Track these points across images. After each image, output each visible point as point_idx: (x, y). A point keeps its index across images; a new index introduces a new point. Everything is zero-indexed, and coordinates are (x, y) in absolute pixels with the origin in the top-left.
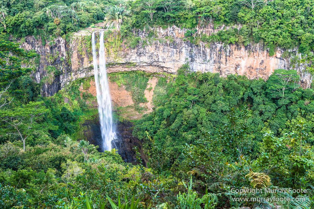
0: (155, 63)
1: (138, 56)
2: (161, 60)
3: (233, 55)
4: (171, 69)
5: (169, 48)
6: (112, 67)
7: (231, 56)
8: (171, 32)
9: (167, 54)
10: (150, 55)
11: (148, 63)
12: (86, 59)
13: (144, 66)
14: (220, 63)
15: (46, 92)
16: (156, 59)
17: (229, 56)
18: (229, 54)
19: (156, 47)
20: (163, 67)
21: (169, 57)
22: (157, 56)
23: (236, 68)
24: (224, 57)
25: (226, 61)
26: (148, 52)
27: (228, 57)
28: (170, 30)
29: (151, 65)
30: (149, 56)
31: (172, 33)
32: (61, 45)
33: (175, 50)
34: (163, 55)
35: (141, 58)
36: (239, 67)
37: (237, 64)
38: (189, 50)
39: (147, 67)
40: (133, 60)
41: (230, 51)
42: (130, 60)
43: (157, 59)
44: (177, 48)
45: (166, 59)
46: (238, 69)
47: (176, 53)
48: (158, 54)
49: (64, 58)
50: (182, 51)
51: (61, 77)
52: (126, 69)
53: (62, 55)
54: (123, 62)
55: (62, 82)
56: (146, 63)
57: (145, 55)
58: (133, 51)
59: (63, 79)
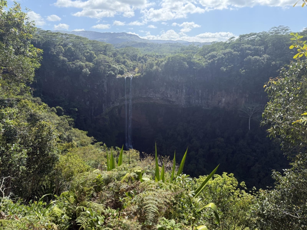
0: (165, 98)
1: (154, 93)
2: (169, 96)
3: (217, 95)
5: (175, 89)
6: (137, 100)
9: (173, 93)
12: (120, 94)
13: (158, 99)
14: (208, 99)
15: (93, 114)
16: (166, 96)
18: (214, 94)
20: (170, 101)
21: (174, 95)
23: (219, 103)
24: (211, 95)
25: (212, 98)
26: (161, 90)
27: (213, 96)
29: (162, 99)
30: (162, 94)
31: (177, 79)
32: (104, 84)
33: (178, 90)
34: (170, 93)
35: (156, 95)
37: (219, 100)
38: (188, 90)
39: (160, 100)
40: (151, 96)
42: (149, 95)
44: (180, 89)
46: (220, 104)
48: (167, 93)
49: (106, 92)
50: (183, 91)
51: (103, 105)
52: (146, 101)
53: (105, 91)
54: (145, 97)
55: (104, 108)
56: (160, 98)
57: (159, 93)
58: (151, 90)
59: (104, 106)
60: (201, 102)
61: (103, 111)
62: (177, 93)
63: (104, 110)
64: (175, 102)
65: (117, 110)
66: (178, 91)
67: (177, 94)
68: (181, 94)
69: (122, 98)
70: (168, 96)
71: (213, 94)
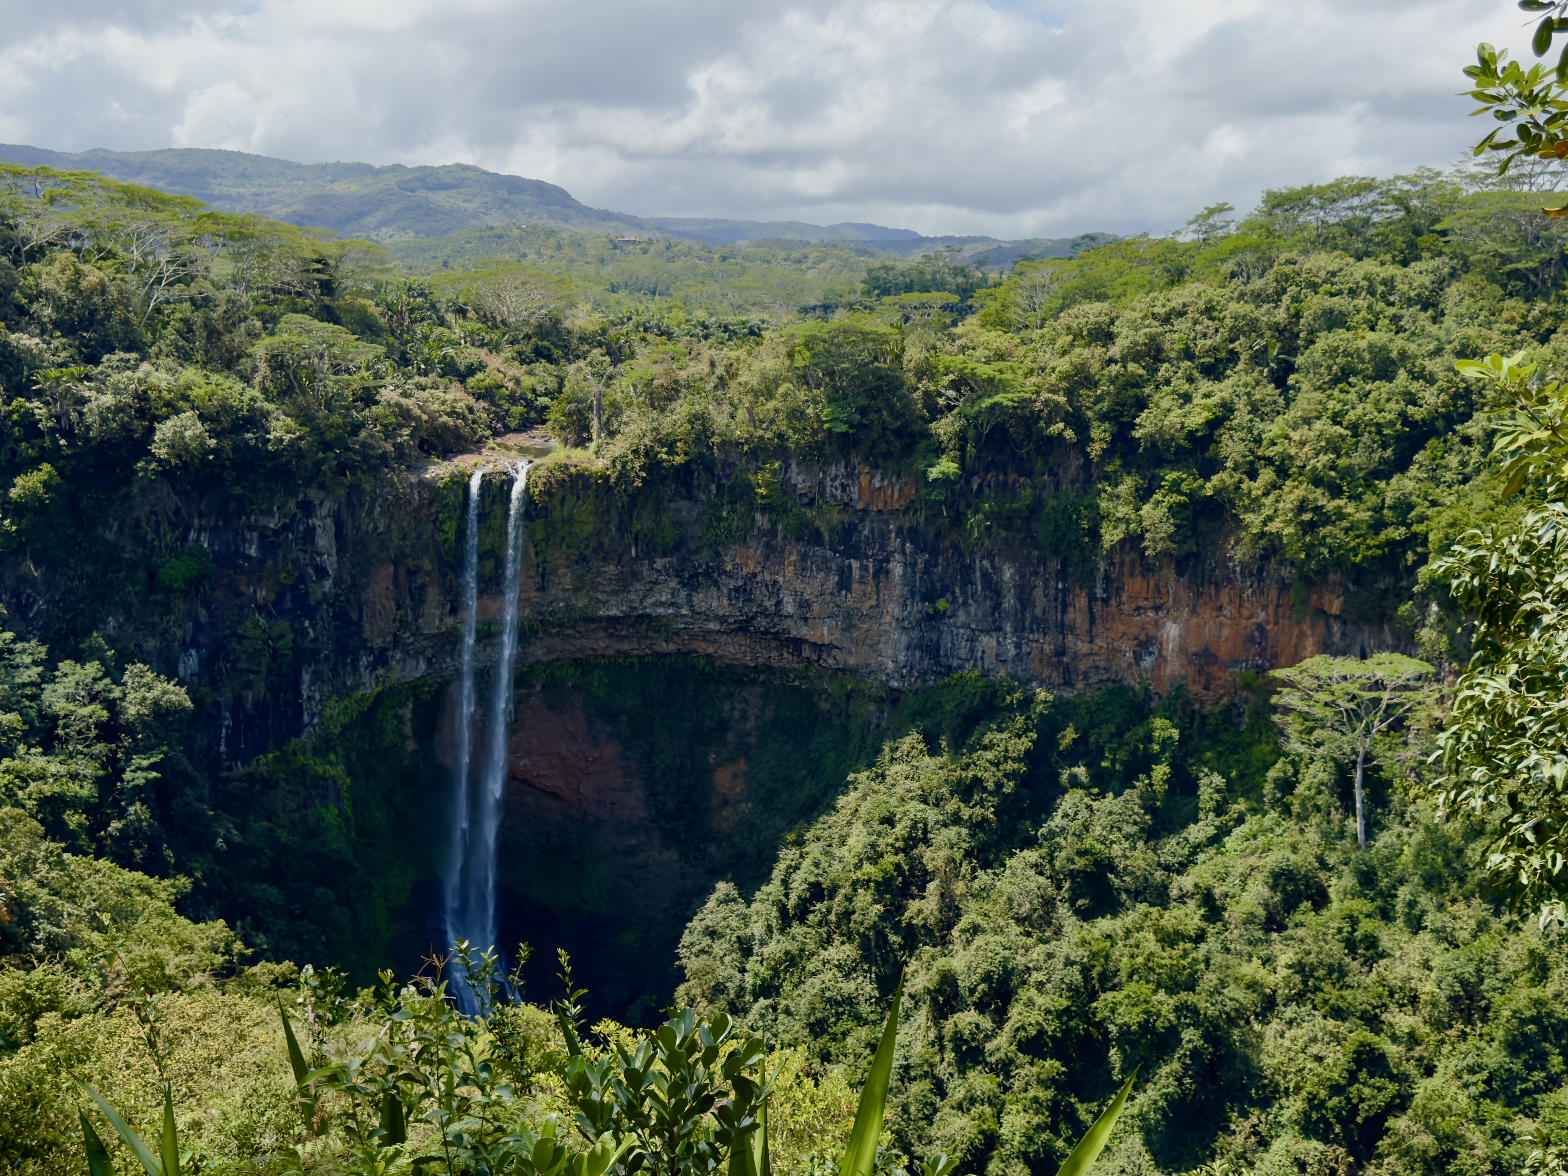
0: (762, 623)
1: (684, 585)
2: (789, 607)
3: (1124, 598)
4: (835, 652)
5: (829, 553)
6: (558, 634)
7: (1113, 602)
8: (837, 483)
9: (817, 583)
10: (740, 583)
11: (731, 620)
12: (433, 595)
13: (710, 632)
14: (1063, 628)
15: (223, 748)
16: (769, 604)
17: (1103, 600)
18: (1105, 590)
19: (768, 545)
20: (797, 643)
21: (828, 598)
22: (774, 589)
23: (1138, 658)
24: (1082, 601)
25: (1092, 621)
26: (729, 568)
27: (1098, 607)
28: (836, 477)
29: (743, 627)
30: (737, 589)
31: (844, 488)
32: (318, 523)
33: (855, 564)
34: (799, 587)
35: (698, 598)
36: (1151, 653)
37: (1142, 637)
38: (921, 566)
39: (723, 639)
40: (662, 604)
41: (1107, 578)
42: (649, 601)
43: (773, 601)
44: (867, 557)
45: (816, 607)
46: (1148, 662)
47: (862, 577)
48: (775, 582)
49: (328, 584)
50: (888, 572)
51: (306, 677)
52: (626, 647)
53: (322, 572)
54: (614, 612)
55: (310, 698)
56: (722, 619)
57: (716, 584)
58: (659, 563)
59: (313, 682)
60: (1018, 646)
61: (306, 718)
62: (844, 584)
63: (312, 716)
64: (831, 646)
65: (407, 712)
66: (856, 574)
67: (849, 590)
68: (878, 593)
69: (450, 621)
70: (779, 603)
71: (1099, 593)
